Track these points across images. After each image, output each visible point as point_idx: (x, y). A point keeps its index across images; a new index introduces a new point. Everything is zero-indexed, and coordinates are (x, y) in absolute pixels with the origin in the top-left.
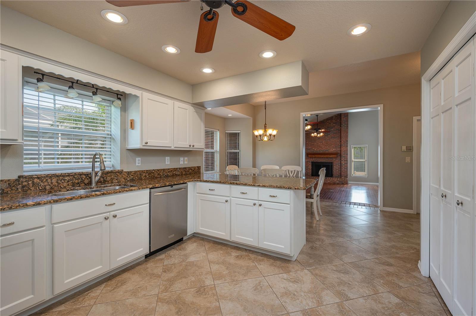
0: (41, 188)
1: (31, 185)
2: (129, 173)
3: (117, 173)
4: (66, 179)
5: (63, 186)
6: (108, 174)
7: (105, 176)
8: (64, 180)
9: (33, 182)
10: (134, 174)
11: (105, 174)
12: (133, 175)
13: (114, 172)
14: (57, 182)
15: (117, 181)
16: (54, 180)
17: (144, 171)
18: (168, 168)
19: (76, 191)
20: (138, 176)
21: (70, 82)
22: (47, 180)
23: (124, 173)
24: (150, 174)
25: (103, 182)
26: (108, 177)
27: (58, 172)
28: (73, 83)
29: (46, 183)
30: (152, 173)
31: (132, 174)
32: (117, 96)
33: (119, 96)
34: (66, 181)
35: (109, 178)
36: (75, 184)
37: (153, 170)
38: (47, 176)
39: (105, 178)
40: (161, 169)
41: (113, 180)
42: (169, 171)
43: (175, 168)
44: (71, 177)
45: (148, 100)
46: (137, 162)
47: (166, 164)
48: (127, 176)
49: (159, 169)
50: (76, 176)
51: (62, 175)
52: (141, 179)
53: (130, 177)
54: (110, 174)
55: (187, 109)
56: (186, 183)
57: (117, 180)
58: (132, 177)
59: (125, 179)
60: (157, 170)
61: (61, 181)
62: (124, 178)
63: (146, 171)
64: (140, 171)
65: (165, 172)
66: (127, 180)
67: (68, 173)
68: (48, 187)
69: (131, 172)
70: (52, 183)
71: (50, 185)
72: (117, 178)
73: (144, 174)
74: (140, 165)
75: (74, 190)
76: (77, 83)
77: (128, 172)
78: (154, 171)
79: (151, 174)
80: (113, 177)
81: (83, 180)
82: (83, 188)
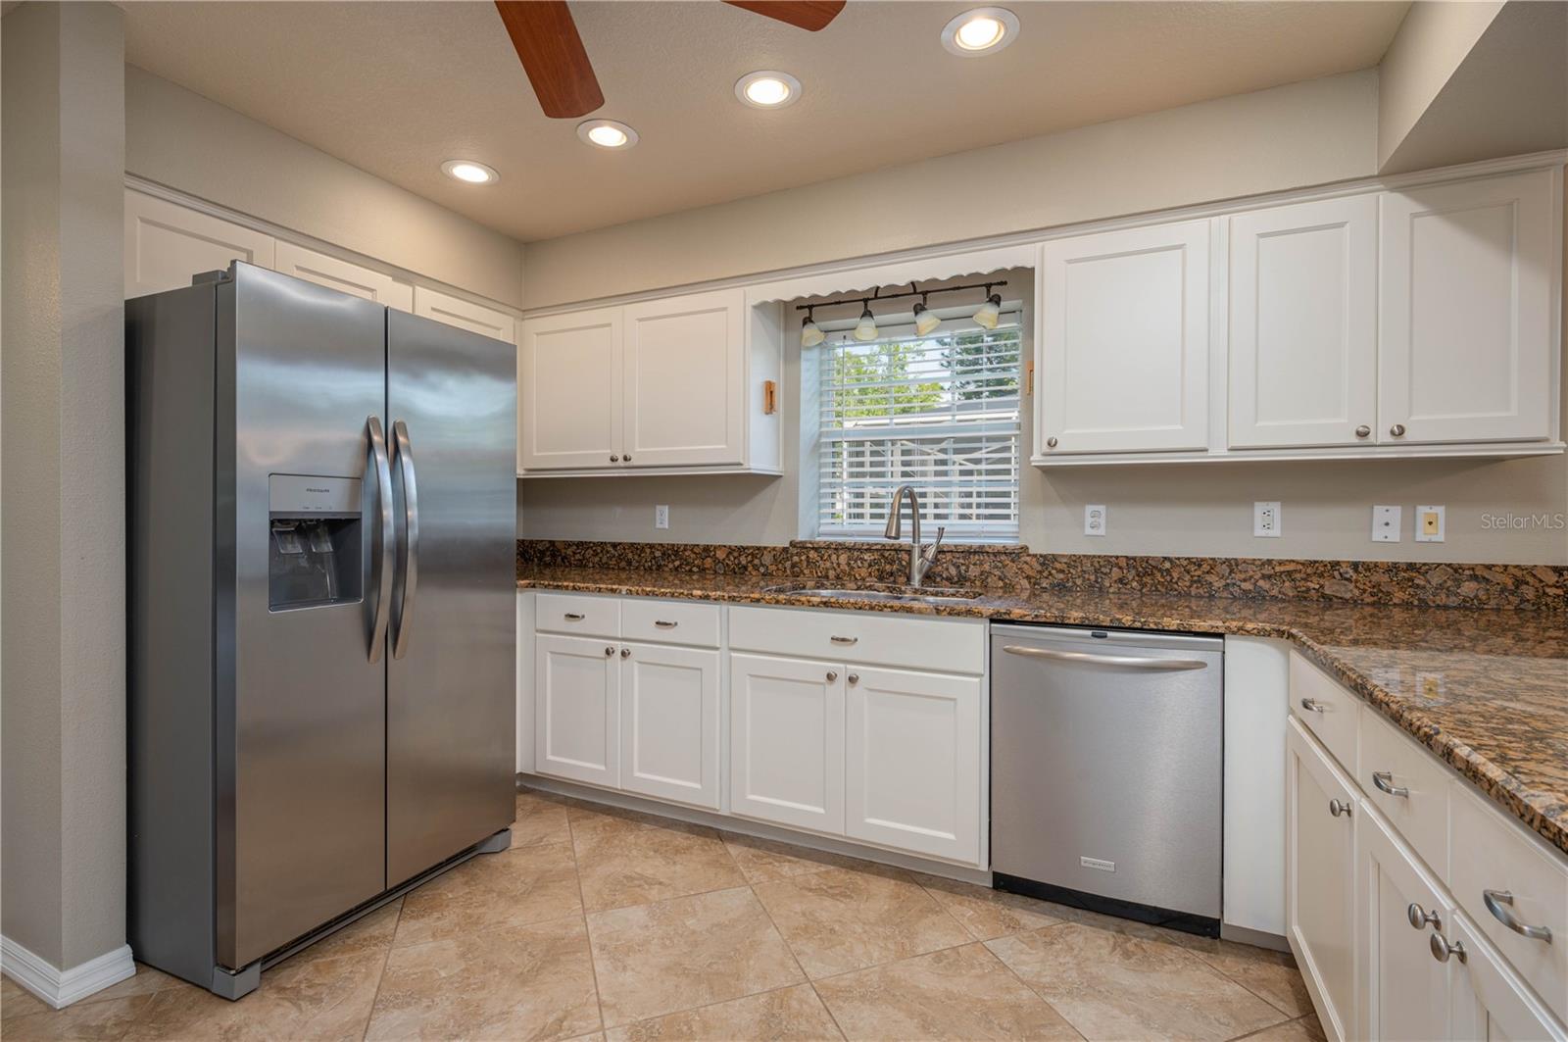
0: (820, 574)
1: (805, 564)
2: (1047, 561)
3: (1003, 557)
4: (866, 558)
5: (860, 575)
6: (972, 556)
7: (962, 561)
8: (862, 559)
9: (808, 557)
10: (1069, 565)
11: (962, 555)
12: (1062, 571)
13: (990, 551)
14: (849, 564)
15: (1001, 584)
16: (843, 559)
17: (1117, 557)
18: (1265, 557)
19: (875, 592)
20: (1087, 576)
21: (861, 300)
22: (830, 556)
23: (1028, 559)
24: (1146, 574)
25: (956, 579)
26: (972, 567)
27: (849, 540)
28: (866, 301)
29: (828, 564)
30: (1160, 570)
31: (1058, 565)
32: (988, 291)
33: (994, 290)
34: (866, 564)
35: (974, 571)
36: (884, 574)
37: (1165, 558)
38: (828, 547)
39: (964, 568)
40: (1213, 559)
41: (987, 578)
42: (1267, 570)
43: (1316, 562)
44: (875, 553)
45: (1069, 266)
46: (1089, 520)
47: (1256, 534)
48: (1040, 572)
49: (1203, 560)
50: (887, 554)
51: (857, 547)
52: (1100, 589)
53: (1050, 574)
54: (977, 557)
55: (1341, 225)
56: (1221, 636)
57: (1000, 579)
58: (1061, 576)
59: (1033, 580)
60: (1189, 559)
61: (856, 561)
62: (1028, 578)
63: (1125, 560)
64: (1094, 556)
65: (1243, 576)
66: (1039, 584)
67: (868, 544)
68: (832, 573)
69: (1055, 558)
70: (839, 564)
71: (835, 570)
72: (1002, 572)
73: (1116, 573)
74: (1102, 531)
75: (871, 590)
76: (876, 297)
77: (1041, 556)
78: (1167, 565)
79: (1152, 574)
80: (986, 567)
81: (903, 566)
82: (888, 587)
